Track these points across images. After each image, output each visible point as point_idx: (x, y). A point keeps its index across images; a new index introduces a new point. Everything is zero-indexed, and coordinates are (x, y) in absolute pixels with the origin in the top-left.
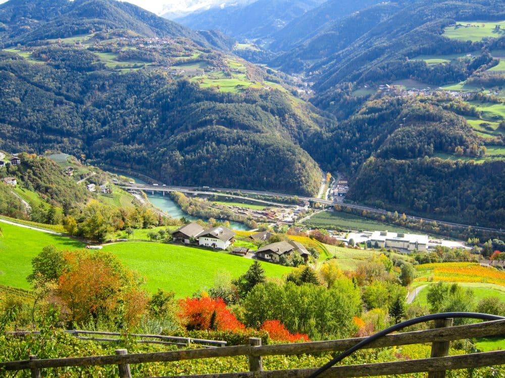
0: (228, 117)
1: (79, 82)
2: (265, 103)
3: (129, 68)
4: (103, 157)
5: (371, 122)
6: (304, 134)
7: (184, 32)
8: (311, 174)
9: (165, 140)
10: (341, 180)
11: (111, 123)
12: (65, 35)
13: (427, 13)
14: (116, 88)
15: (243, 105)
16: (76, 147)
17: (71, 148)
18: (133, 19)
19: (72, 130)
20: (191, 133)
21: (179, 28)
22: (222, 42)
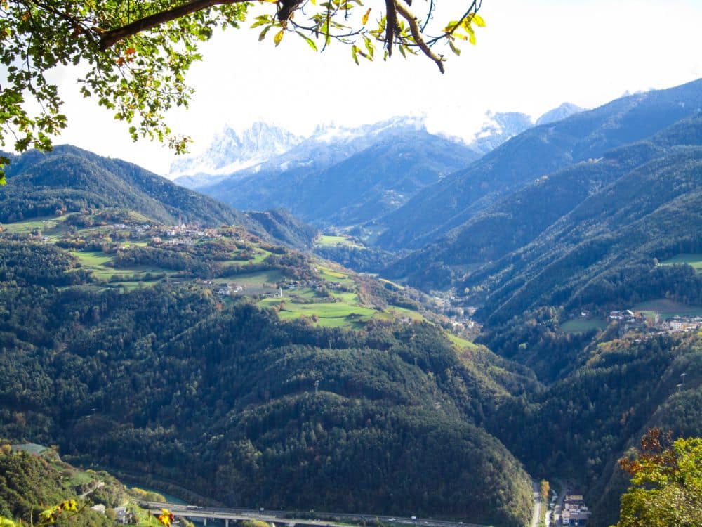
0: (342, 375)
1: (44, 307)
2: (406, 348)
3: (137, 280)
4: (96, 451)
5: (615, 380)
6: (483, 407)
7: (225, 214)
8: (515, 484)
9: (217, 418)
10: (569, 494)
11: (109, 384)
12: (11, 218)
13: (678, 177)
14: (114, 318)
15: (366, 352)
16: (42, 431)
17: (30, 433)
18: (133, 190)
19: (32, 398)
20: (273, 406)
21: (217, 207)
22: (293, 232)
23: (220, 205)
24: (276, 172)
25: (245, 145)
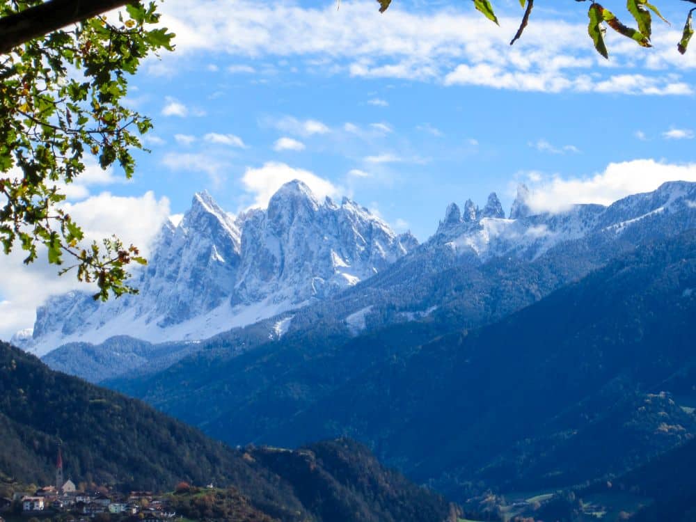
7: (187, 454)
21: (165, 433)
22: (377, 508)
23: (172, 429)
24: (332, 337)
25: (249, 260)
